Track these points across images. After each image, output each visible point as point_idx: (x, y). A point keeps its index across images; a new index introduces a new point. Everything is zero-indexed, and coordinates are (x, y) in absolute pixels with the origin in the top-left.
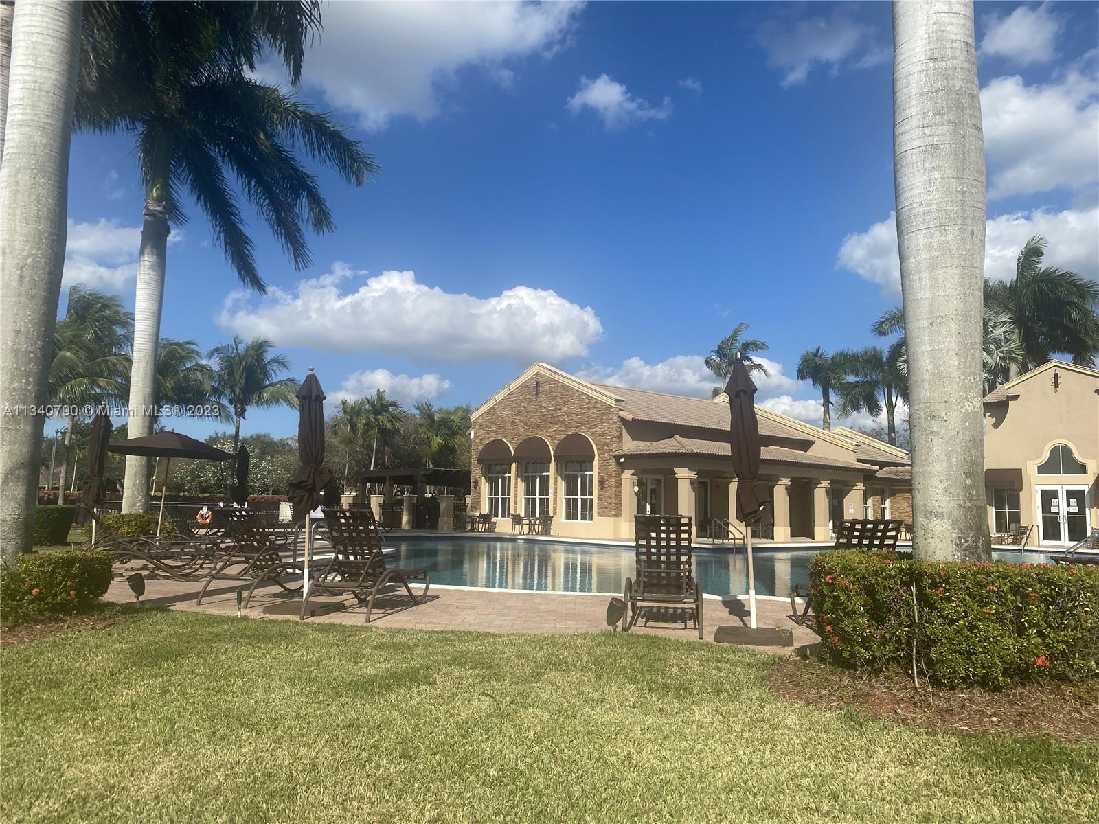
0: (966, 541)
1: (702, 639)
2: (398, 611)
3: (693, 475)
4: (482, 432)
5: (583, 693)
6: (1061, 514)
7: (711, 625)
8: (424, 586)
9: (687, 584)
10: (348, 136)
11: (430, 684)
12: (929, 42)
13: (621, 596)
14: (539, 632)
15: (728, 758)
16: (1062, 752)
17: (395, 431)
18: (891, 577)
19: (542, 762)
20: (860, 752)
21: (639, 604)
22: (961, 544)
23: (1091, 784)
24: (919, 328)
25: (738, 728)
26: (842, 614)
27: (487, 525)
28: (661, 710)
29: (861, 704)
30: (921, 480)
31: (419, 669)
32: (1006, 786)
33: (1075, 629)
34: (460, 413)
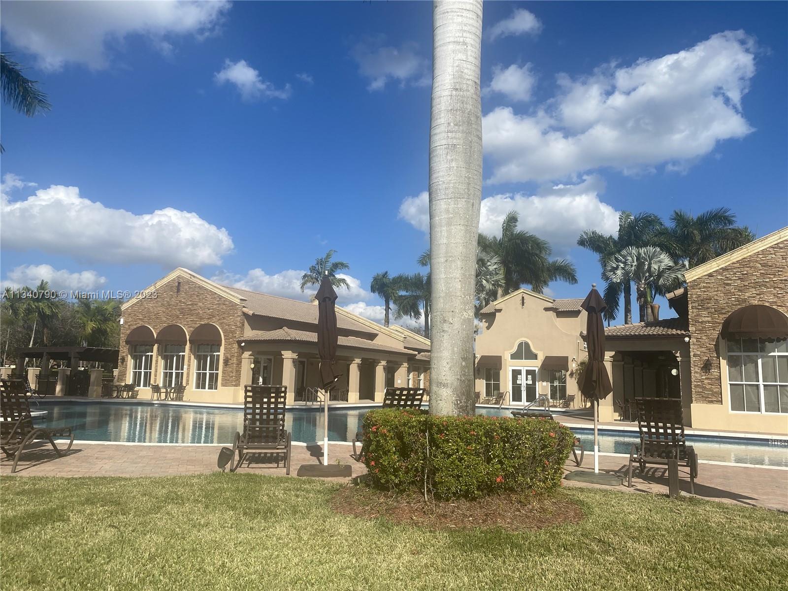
0: (461, 403)
1: (289, 474)
2: (43, 463)
3: (295, 356)
4: (130, 319)
5: (192, 520)
6: (523, 385)
7: (296, 464)
8: (68, 441)
9: (281, 435)
10: (25, 74)
11: (63, 521)
12: (454, 78)
13: (230, 445)
14: (163, 475)
15: (296, 560)
16: (508, 537)
17: (54, 315)
18: (413, 427)
19: (153, 575)
20: (386, 548)
21: (245, 451)
22: (458, 404)
23: (522, 557)
24: (439, 263)
25: (305, 538)
26: (381, 453)
27: (130, 393)
28: (252, 529)
29: (390, 515)
30: (436, 362)
31: (55, 510)
32: (473, 562)
33: (519, 458)
34: (112, 304)
